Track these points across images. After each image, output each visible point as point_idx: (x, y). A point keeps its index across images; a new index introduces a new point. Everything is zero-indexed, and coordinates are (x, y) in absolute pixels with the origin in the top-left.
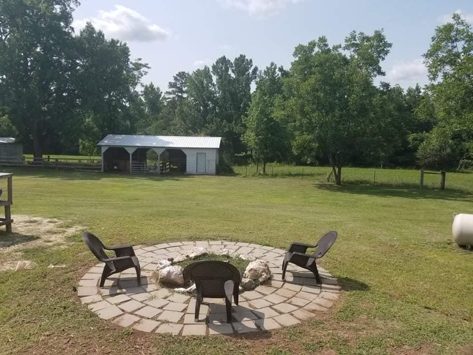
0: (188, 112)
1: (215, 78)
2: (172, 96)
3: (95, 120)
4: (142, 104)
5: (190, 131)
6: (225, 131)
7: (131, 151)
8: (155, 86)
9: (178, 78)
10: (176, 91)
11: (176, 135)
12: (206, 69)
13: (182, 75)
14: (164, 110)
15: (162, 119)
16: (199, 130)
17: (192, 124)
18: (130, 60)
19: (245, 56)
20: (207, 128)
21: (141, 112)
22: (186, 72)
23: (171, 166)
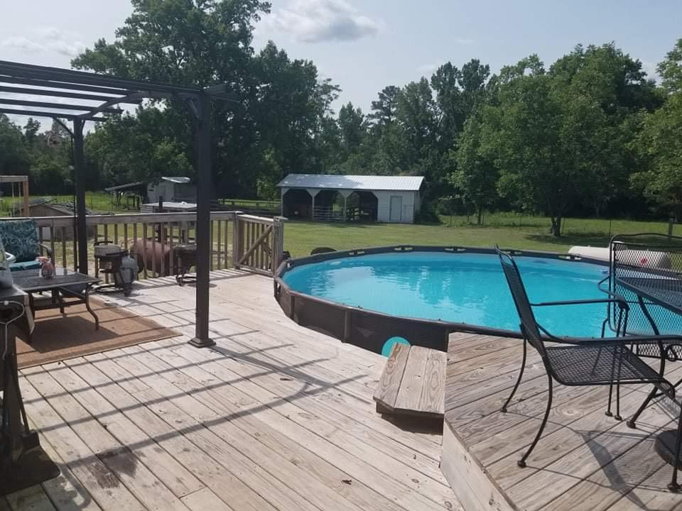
0: (396, 142)
1: (435, 94)
2: (376, 121)
3: (276, 157)
4: (338, 133)
5: (398, 168)
6: (444, 168)
7: (314, 194)
8: (355, 108)
9: (385, 95)
10: (381, 114)
11: (378, 174)
12: (424, 81)
13: (391, 91)
14: (366, 140)
15: (363, 151)
16: (410, 167)
17: (400, 158)
18: (318, 83)
19: (479, 62)
20: (420, 163)
21: (335, 143)
22: (396, 86)
23: (362, 212)
